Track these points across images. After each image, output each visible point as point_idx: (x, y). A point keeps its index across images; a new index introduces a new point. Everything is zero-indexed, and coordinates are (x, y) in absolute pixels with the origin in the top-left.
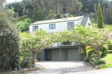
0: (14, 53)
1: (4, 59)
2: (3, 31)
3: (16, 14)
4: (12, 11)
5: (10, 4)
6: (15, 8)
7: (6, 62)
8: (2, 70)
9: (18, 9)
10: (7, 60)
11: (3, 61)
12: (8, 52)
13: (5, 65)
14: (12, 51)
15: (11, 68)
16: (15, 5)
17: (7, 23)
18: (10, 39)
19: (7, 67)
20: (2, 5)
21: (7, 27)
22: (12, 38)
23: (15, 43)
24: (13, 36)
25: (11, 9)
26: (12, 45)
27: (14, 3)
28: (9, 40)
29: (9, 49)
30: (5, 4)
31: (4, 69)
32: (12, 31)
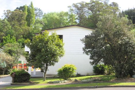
0: (132, 60)
1: (122, 66)
2: (120, 39)
3: (130, 21)
4: (125, 19)
5: (123, 12)
6: (129, 16)
7: (125, 69)
8: (121, 77)
9: (132, 16)
10: (125, 67)
11: (122, 68)
12: (126, 59)
13: (124, 72)
14: (130, 58)
15: (129, 75)
16: (129, 12)
17: (124, 31)
18: (128, 46)
19: (125, 74)
20: (116, 13)
21: (124, 35)
22: (130, 46)
23: (133, 50)
24: (131, 43)
25: (125, 16)
26: (130, 53)
27: (127, 11)
28: (127, 48)
29: (127, 56)
30: (118, 12)
31: (122, 76)
32: (130, 39)
